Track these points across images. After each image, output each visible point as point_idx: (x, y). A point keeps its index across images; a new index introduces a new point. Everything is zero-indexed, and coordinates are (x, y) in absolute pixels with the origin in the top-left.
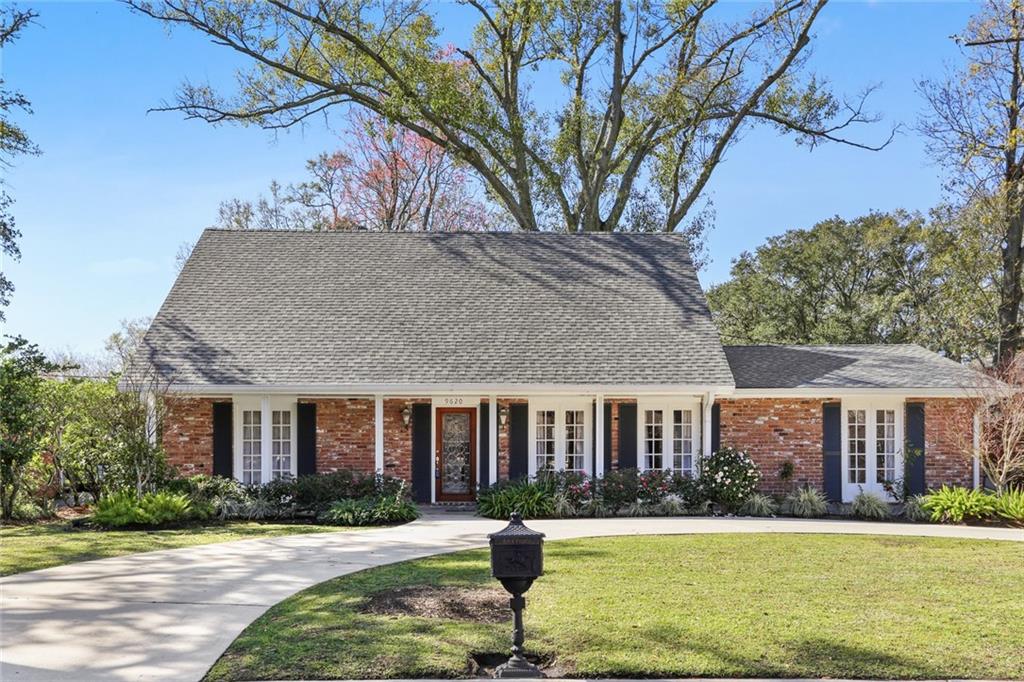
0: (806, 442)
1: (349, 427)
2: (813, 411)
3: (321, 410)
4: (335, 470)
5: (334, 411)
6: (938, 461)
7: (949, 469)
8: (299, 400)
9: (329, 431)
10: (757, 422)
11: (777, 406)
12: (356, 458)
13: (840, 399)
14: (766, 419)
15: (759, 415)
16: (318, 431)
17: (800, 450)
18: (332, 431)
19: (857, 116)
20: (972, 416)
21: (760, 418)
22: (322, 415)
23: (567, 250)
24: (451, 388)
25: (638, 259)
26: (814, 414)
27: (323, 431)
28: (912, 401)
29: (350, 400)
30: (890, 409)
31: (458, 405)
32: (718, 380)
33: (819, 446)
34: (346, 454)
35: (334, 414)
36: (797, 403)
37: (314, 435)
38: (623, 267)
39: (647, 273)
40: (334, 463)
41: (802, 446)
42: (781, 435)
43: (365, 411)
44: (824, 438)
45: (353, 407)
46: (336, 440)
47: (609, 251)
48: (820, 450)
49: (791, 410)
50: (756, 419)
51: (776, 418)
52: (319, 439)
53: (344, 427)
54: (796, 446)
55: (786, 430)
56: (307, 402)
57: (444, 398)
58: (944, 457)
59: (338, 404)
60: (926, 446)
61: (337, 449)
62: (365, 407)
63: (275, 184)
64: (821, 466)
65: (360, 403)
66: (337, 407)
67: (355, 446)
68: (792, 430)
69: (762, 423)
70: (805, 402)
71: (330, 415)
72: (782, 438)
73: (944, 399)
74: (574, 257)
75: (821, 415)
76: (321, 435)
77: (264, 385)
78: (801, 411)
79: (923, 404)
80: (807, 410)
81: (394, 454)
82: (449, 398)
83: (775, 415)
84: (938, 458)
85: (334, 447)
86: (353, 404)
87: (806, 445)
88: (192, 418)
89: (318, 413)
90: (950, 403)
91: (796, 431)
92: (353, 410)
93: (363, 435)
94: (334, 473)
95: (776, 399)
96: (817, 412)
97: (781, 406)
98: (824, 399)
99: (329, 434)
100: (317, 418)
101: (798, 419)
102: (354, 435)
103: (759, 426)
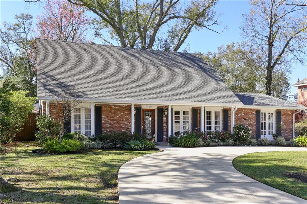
0: (251, 122)
1: (113, 115)
2: (253, 112)
3: (103, 109)
4: (109, 130)
5: (108, 109)
6: (284, 128)
7: (287, 130)
8: (95, 104)
9: (106, 116)
10: (238, 116)
11: (244, 111)
12: (116, 126)
13: (260, 109)
14: (241, 115)
15: (239, 113)
16: (102, 116)
17: (250, 125)
18: (107, 116)
19: (215, 23)
20: (293, 115)
21: (239, 114)
22: (103, 110)
23: (168, 57)
24: (160, 102)
25: (191, 61)
26: (253, 113)
27: (104, 116)
28: (278, 110)
29: (114, 105)
30: (272, 112)
31: (150, 108)
32: (238, 102)
33: (255, 123)
34: (112, 125)
35: (108, 110)
36: (249, 110)
37: (101, 117)
38: (188, 64)
39: (197, 67)
40: (108, 128)
41: (250, 123)
42: (245, 120)
43: (119, 109)
44: (256, 121)
45: (115, 108)
46: (109, 119)
47: (181, 58)
48: (255, 125)
49: (247, 112)
50: (238, 115)
51: (243, 115)
52: (103, 119)
53: (112, 115)
54: (249, 123)
55: (246, 118)
56: (98, 106)
57: (146, 105)
58: (286, 127)
59: (110, 106)
60: (282, 124)
61: (109, 123)
62: (119, 108)
63: (5, 22)
64: (255, 129)
65: (117, 107)
66: (109, 108)
67: (115, 122)
68: (248, 118)
69: (240, 116)
70: (251, 110)
71: (106, 110)
72: (245, 121)
73: (286, 110)
74: (172, 60)
75: (255, 114)
76: (103, 117)
77: (94, 99)
78: (250, 112)
79: (281, 111)
80: (252, 112)
81: (129, 125)
82: (147, 106)
83: (243, 114)
84: (284, 127)
85: (108, 122)
86: (114, 107)
87: (251, 123)
88: (55, 110)
89: (102, 110)
90: (287, 111)
91: (249, 119)
92: (115, 109)
93: (118, 118)
94: (108, 131)
95: (243, 109)
96: (254, 113)
97: (245, 111)
98: (256, 109)
99: (106, 117)
100: (102, 111)
101: (249, 115)
102: (115, 118)
103: (239, 117)
